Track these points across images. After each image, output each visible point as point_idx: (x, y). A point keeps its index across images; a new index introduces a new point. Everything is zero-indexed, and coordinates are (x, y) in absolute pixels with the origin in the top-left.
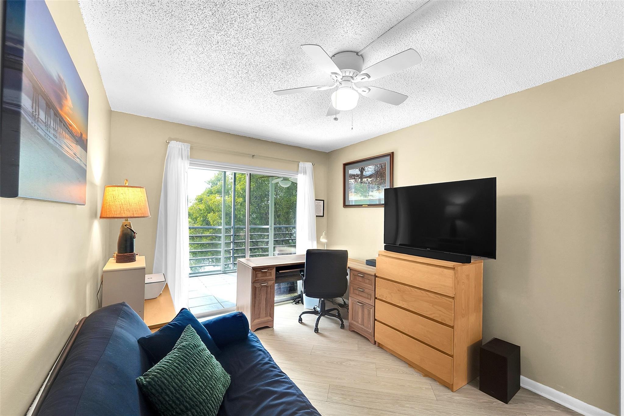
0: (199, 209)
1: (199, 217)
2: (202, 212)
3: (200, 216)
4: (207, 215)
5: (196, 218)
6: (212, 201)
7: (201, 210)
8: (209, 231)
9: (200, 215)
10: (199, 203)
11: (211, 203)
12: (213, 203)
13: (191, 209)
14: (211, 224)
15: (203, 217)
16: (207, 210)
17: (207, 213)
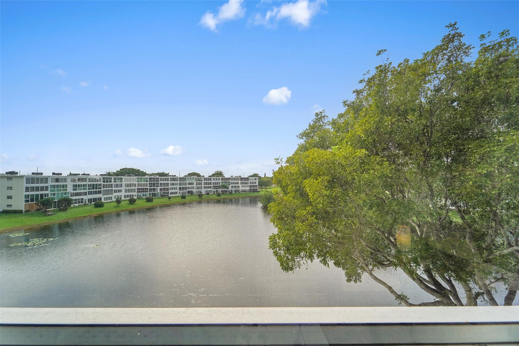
2: (294, 177)
4: (301, 183)
6: (310, 157)
12: (312, 160)
13: (280, 174)
14: (310, 197)
15: (296, 185)
16: (301, 174)
17: (302, 178)
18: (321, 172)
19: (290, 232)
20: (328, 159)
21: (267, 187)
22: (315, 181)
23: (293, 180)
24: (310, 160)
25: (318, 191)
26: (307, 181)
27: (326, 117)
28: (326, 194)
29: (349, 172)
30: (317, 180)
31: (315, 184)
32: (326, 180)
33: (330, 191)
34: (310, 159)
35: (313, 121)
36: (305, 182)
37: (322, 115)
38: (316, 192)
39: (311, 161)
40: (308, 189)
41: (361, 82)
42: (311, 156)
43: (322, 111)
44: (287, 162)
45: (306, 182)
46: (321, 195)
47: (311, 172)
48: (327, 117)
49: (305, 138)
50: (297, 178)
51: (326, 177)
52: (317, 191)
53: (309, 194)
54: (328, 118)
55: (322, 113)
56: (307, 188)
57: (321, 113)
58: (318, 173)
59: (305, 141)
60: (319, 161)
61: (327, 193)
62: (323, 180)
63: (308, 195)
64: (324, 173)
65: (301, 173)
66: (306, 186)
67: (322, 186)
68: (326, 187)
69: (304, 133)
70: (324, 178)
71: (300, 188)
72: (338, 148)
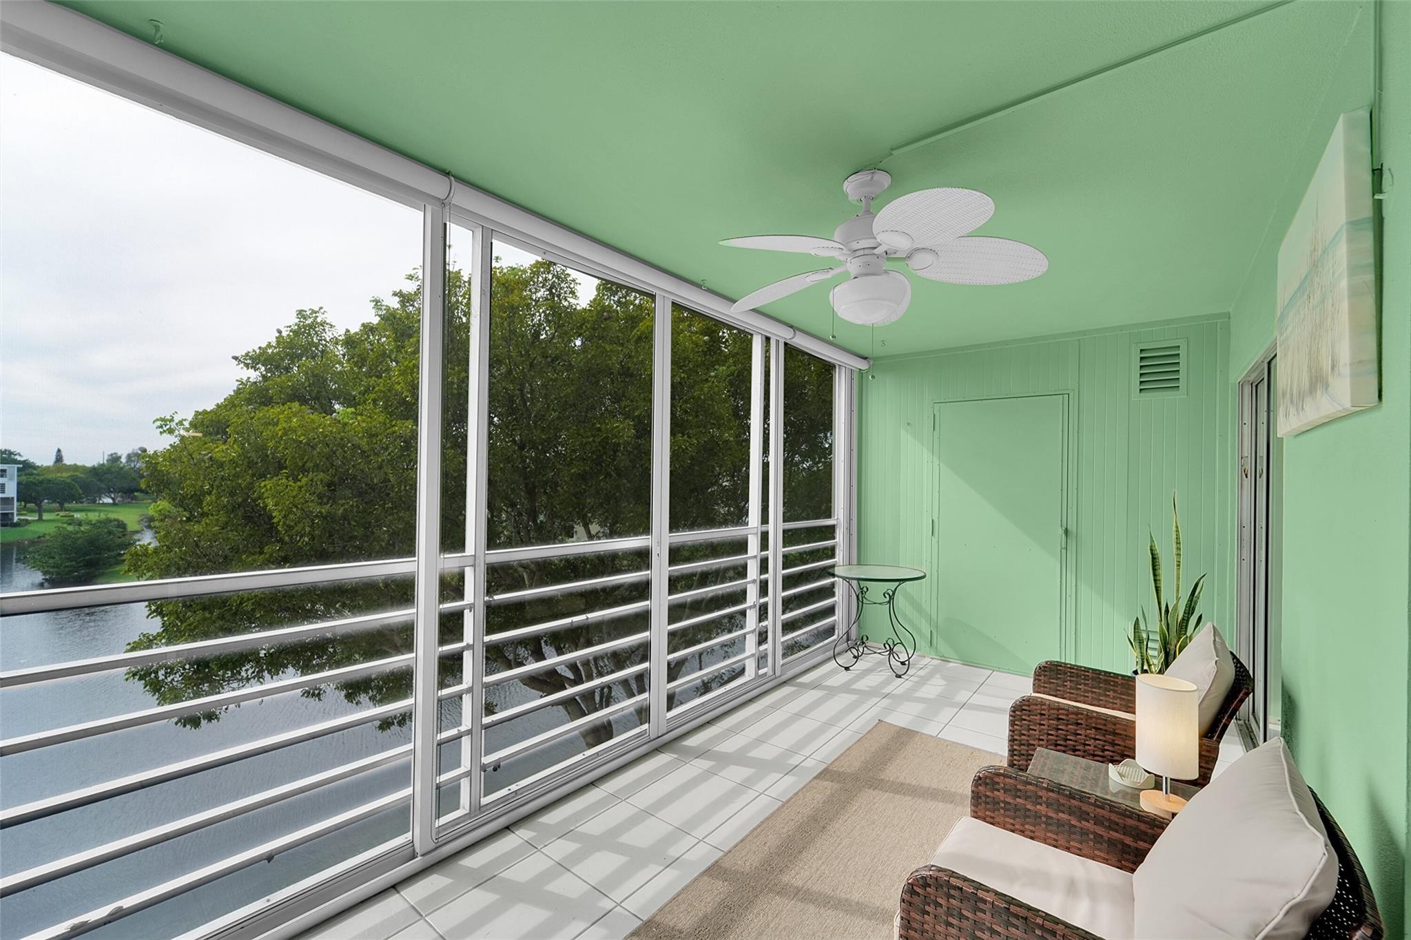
0: (211, 458)
1: (210, 493)
2: (225, 473)
3: (218, 487)
4: (250, 486)
5: (198, 498)
6: (280, 427)
7: (221, 465)
8: (266, 549)
9: (217, 483)
10: (207, 439)
11: (273, 437)
12: (285, 434)
13: (174, 460)
14: (275, 520)
15: (232, 494)
16: (251, 464)
17: (253, 475)
18: (310, 464)
19: (211, 613)
20: (327, 436)
21: (66, 505)
22: (291, 483)
23: (223, 478)
24: (280, 433)
25: (299, 506)
26: (269, 483)
27: (328, 326)
28: (320, 512)
29: (376, 465)
30: (296, 480)
31: (290, 489)
32: (322, 481)
33: (331, 506)
34: (280, 430)
35: (289, 329)
36: (262, 485)
37: (319, 320)
38: (294, 510)
39: (281, 437)
40: (270, 503)
41: (410, 277)
42: (282, 425)
43: (317, 309)
44: (194, 425)
45: (265, 486)
46: (307, 515)
47: (279, 462)
48: (332, 326)
49: (263, 368)
50: (234, 476)
51: (322, 475)
52: (296, 507)
53: (274, 514)
54: (333, 329)
55: (316, 312)
56: (270, 500)
57: (314, 312)
58: (301, 464)
59: (263, 376)
60: (303, 437)
61: (323, 510)
62: (312, 480)
63: (271, 518)
64: (316, 466)
65: (249, 463)
66: (265, 495)
67: (310, 494)
68: (320, 497)
69: (261, 355)
70: (316, 476)
71: (245, 500)
72: (352, 413)
